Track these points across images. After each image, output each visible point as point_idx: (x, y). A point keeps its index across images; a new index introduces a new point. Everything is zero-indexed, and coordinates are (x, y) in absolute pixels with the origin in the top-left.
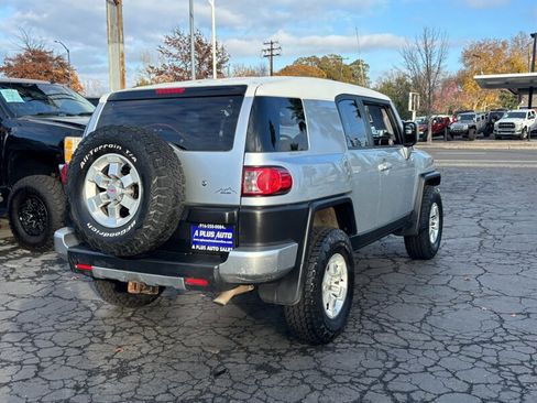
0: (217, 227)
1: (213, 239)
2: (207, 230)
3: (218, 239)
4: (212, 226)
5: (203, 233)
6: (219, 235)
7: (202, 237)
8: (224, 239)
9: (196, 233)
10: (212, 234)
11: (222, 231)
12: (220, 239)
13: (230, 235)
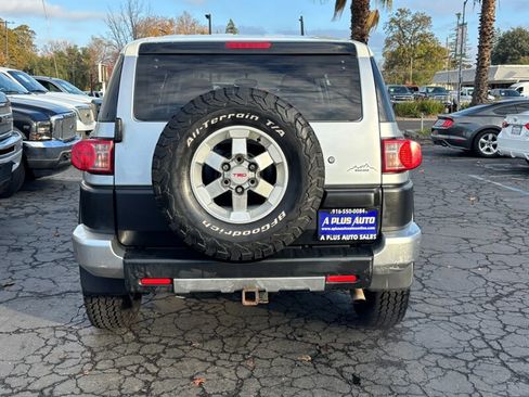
0: (355, 211)
1: (350, 226)
2: (341, 216)
3: (356, 225)
4: (349, 211)
5: (335, 220)
6: (358, 220)
7: (335, 225)
8: (364, 225)
9: (327, 221)
10: (348, 220)
11: (362, 215)
12: (359, 225)
13: (372, 220)
